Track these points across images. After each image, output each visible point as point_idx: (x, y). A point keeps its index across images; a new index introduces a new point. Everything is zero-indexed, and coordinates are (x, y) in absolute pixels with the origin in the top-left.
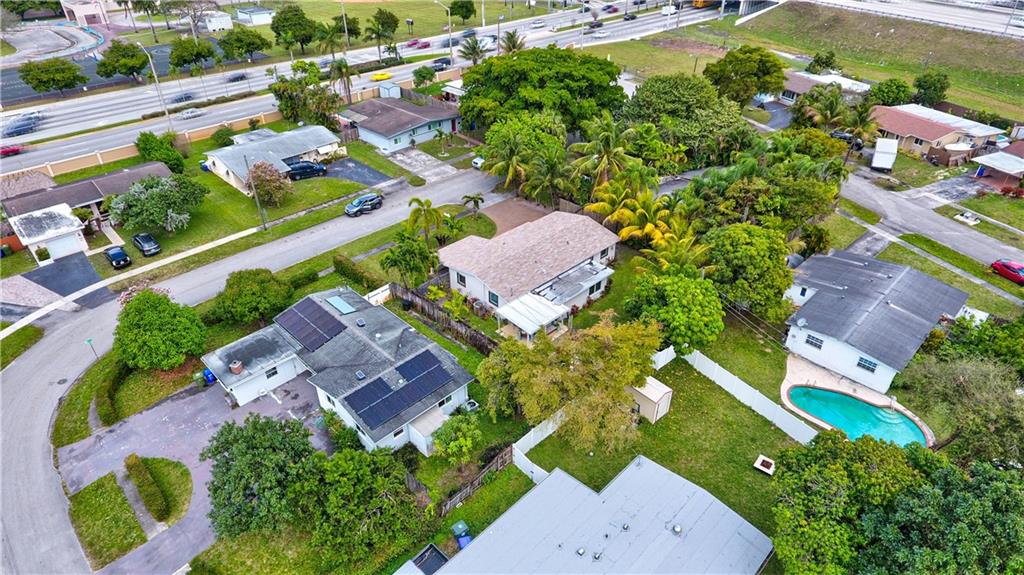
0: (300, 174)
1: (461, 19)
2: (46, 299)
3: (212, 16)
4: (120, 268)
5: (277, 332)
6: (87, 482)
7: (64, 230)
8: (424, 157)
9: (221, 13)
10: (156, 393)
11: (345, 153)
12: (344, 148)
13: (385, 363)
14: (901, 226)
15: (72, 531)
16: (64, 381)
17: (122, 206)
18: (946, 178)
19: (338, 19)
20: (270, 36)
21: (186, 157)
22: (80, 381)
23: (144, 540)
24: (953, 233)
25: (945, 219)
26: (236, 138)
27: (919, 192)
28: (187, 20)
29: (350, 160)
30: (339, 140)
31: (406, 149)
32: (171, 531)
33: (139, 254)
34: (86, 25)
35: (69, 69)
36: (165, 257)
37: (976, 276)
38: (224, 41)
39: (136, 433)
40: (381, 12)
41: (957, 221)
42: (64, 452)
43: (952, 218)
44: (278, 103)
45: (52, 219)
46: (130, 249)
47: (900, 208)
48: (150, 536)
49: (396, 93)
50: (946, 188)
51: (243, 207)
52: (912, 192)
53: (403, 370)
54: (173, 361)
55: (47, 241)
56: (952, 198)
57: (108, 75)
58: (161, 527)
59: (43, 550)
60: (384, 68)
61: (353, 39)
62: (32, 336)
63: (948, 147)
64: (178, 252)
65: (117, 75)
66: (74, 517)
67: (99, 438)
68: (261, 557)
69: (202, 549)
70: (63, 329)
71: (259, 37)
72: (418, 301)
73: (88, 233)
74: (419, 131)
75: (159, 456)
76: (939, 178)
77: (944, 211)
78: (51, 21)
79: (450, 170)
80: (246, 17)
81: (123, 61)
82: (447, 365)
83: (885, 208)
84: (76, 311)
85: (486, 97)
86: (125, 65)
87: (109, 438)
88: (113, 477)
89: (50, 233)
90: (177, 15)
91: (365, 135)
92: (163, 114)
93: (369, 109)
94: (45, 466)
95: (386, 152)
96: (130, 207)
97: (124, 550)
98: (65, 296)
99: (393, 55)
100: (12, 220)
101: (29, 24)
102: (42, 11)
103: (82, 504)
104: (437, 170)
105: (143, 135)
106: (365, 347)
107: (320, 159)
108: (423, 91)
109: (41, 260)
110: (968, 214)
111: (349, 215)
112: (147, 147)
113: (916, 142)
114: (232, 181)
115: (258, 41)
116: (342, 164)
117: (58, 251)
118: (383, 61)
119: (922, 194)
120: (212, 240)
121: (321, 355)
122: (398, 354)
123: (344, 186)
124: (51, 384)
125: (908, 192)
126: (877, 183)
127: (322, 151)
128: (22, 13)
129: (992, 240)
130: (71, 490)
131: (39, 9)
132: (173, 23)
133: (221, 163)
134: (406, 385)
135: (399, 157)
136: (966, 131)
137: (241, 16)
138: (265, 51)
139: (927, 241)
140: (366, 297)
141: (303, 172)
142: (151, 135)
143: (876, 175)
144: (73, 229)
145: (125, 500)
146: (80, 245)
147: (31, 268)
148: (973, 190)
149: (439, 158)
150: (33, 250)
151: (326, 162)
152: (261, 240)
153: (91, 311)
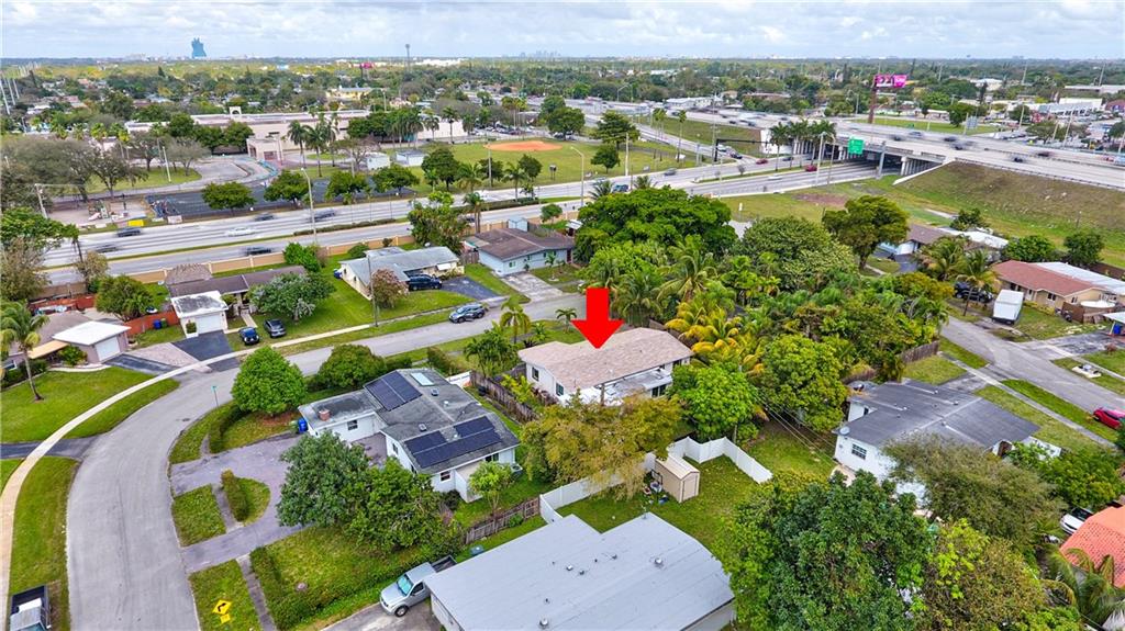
0: (418, 286)
1: (605, 168)
2: (188, 362)
3: (373, 157)
4: (249, 344)
5: (365, 396)
6: (189, 489)
7: (212, 309)
8: (534, 281)
9: (380, 154)
10: (257, 435)
11: (463, 272)
12: (462, 268)
13: (446, 422)
14: (1007, 372)
15: (171, 520)
16: (188, 420)
17: (261, 294)
18: (1076, 333)
19: (484, 162)
20: (420, 174)
21: (323, 266)
22: (200, 421)
23: (224, 532)
24: (1064, 383)
25: (1062, 370)
26: (368, 253)
27: (1042, 344)
28: (351, 160)
29: (465, 279)
30: (458, 259)
31: (520, 273)
32: (245, 529)
33: (267, 336)
34: (263, 160)
35: (242, 191)
36: (288, 339)
37: (1074, 421)
38: (378, 176)
39: (235, 461)
40: (525, 157)
41: (1075, 372)
42: (176, 467)
43: (1070, 370)
44: (412, 227)
45: (206, 302)
46: (261, 331)
47: (1012, 356)
48: (229, 530)
49: (523, 227)
50: (1075, 342)
51: (362, 308)
52: (1033, 344)
53: (459, 429)
54: (276, 406)
55: (197, 317)
56: (1077, 352)
57: (273, 199)
58: (239, 525)
59: (147, 528)
60: (519, 206)
61: (495, 181)
62: (171, 386)
63: (1084, 304)
64: (300, 337)
65: (280, 200)
66: (175, 511)
67: (206, 461)
68: (311, 554)
69: (266, 544)
70: (194, 384)
71: (409, 174)
72: (492, 387)
73: (230, 315)
74: (534, 258)
75: (249, 478)
76: (1069, 332)
77: (1064, 364)
78: (235, 156)
79: (556, 292)
80: (404, 158)
81: (288, 187)
82: (499, 430)
83: (995, 355)
84: (208, 372)
85: (597, 228)
86: (289, 191)
87: (213, 461)
88: (210, 488)
89: (201, 311)
90: (343, 155)
91: (484, 259)
92: (312, 232)
93: (492, 237)
94: (160, 475)
95: (501, 274)
96: (268, 294)
97: (207, 537)
98: (201, 360)
99: (529, 195)
100: (173, 300)
101: (217, 157)
102: (230, 148)
103: (182, 504)
104: (544, 292)
105: (292, 244)
106: (434, 410)
107: (438, 275)
108: (549, 227)
109: (189, 332)
110: (1089, 367)
111: (452, 321)
112: (292, 254)
113: (1049, 297)
114: (358, 287)
115: (408, 177)
116: (458, 282)
117: (204, 327)
118: (519, 200)
119: (1045, 346)
120: (330, 330)
121: (396, 414)
122: (459, 417)
123: (454, 298)
124: (177, 420)
125: (1029, 343)
126: (996, 334)
127: (441, 267)
128: (212, 149)
129: (1108, 392)
130: (176, 493)
131: (227, 146)
132: (338, 161)
133: (351, 272)
134: (459, 441)
135: (512, 279)
136: (1109, 289)
137: (399, 158)
138: (413, 187)
139: (1032, 388)
140: (447, 379)
141: (420, 283)
142: (298, 245)
143: (999, 326)
144: (219, 309)
145: (215, 504)
146: (220, 324)
147: (180, 339)
148: (1101, 347)
149: (548, 282)
150: (184, 324)
151: (443, 278)
152: (371, 334)
153: (219, 373)
